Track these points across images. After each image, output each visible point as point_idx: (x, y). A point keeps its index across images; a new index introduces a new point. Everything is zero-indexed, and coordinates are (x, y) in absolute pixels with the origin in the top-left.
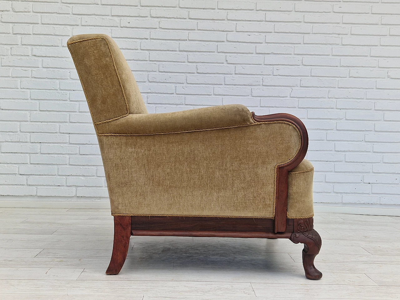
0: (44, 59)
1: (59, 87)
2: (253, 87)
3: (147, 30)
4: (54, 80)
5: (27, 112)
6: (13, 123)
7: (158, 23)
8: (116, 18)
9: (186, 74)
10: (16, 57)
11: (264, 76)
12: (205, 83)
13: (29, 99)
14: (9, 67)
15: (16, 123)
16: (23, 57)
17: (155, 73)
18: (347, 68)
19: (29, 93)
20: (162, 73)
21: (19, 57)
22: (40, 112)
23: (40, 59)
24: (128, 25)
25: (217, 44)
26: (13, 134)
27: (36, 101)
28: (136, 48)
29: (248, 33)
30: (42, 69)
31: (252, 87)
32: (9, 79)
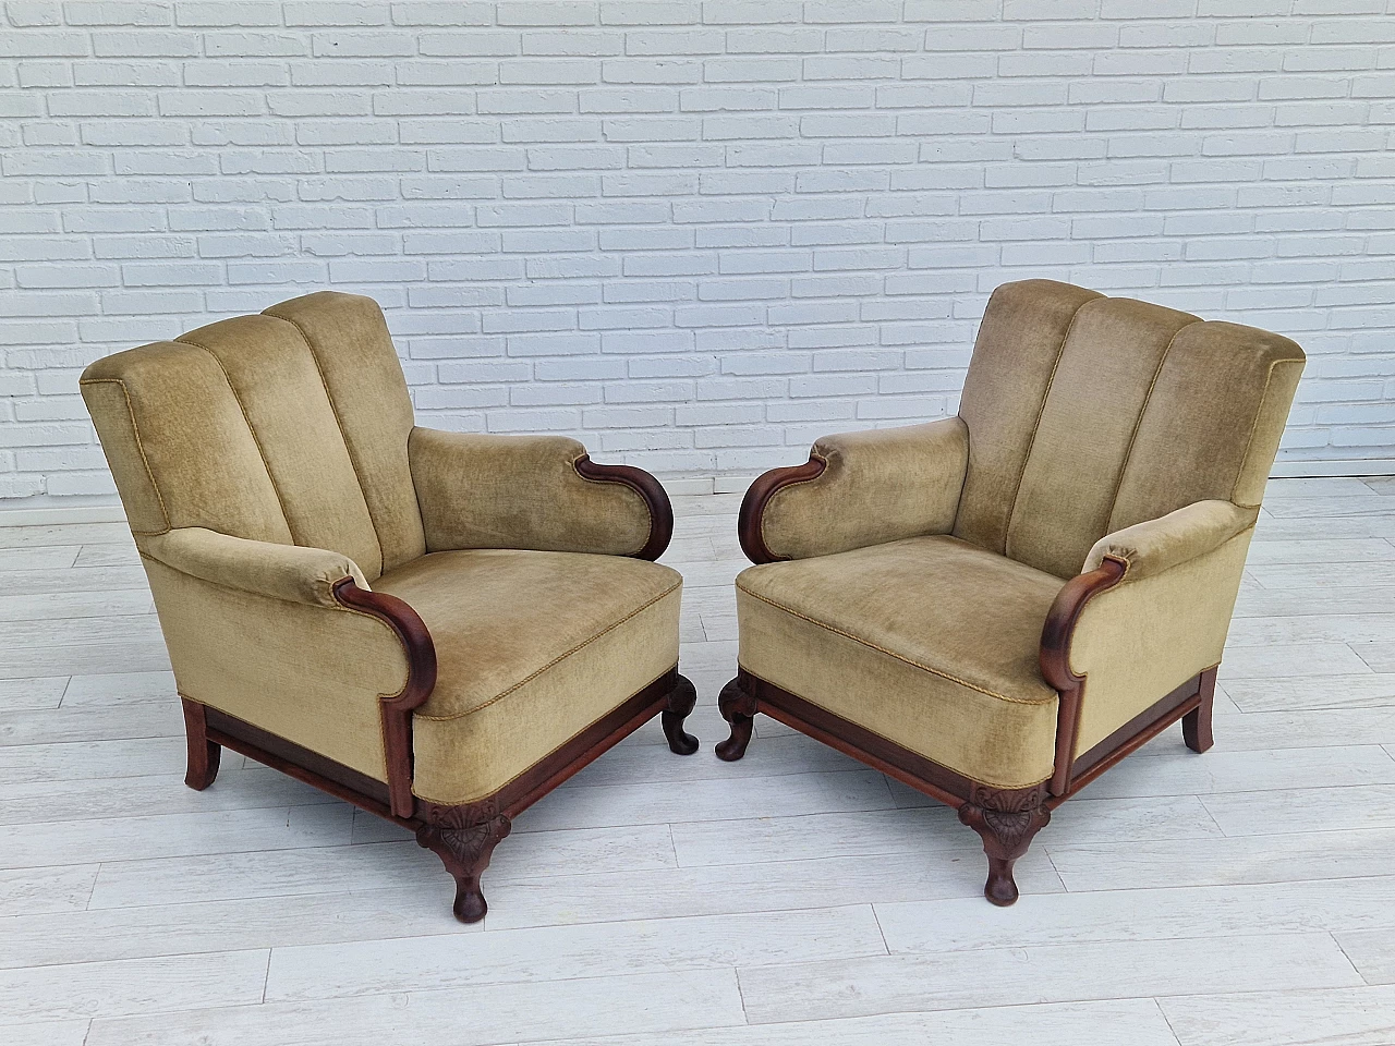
0: (116, 151)
1: (166, 223)
2: (675, 200)
3: (387, 60)
4: (153, 208)
5: (92, 293)
6: (60, 320)
7: (414, 41)
8: (298, 34)
9: (499, 174)
10: (41, 150)
11: (703, 171)
12: (552, 196)
13: (92, 258)
14: (25, 179)
15: (66, 320)
16: (57, 151)
17: (417, 175)
18: (912, 140)
19: (89, 243)
20: (437, 175)
21: (48, 152)
22: (125, 291)
23: (106, 153)
24: (334, 51)
25: (575, 90)
26: (63, 347)
27: (110, 264)
28: (362, 113)
29: (657, 58)
30: (115, 178)
31: (673, 201)
32: (29, 209)
